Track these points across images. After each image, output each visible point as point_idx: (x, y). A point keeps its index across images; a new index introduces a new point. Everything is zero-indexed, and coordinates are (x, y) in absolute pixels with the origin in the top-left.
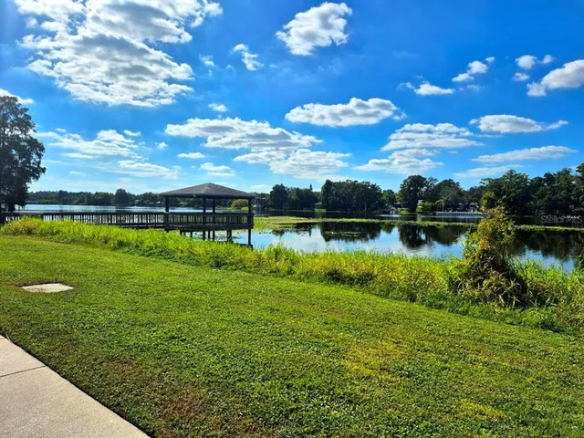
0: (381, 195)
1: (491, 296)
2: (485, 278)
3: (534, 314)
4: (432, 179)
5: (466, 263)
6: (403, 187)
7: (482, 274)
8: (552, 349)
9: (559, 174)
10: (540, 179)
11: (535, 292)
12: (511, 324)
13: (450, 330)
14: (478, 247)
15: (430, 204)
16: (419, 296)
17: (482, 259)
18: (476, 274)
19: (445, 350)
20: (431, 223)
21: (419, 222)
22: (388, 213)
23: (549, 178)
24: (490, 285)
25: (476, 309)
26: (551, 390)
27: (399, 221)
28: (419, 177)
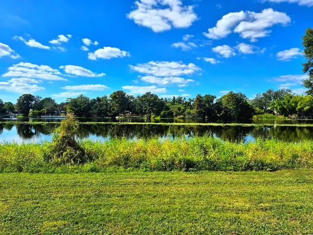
0: (3, 105)
1: (67, 160)
2: (64, 151)
3: (88, 166)
4: (38, 97)
5: (54, 144)
6: (19, 100)
7: (62, 149)
8: (94, 181)
9: (103, 98)
10: (95, 100)
11: (88, 155)
12: (77, 173)
13: (43, 184)
14: (61, 135)
15: (37, 111)
16: (25, 167)
17: (63, 141)
18: (59, 150)
19: (39, 196)
20: (38, 123)
21: (30, 122)
22: (9, 117)
23: (99, 99)
24: (67, 154)
25: (59, 169)
26: (92, 201)
27: (16, 122)
28: (30, 95)
